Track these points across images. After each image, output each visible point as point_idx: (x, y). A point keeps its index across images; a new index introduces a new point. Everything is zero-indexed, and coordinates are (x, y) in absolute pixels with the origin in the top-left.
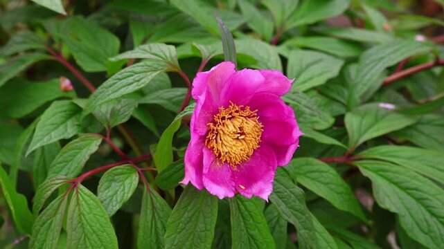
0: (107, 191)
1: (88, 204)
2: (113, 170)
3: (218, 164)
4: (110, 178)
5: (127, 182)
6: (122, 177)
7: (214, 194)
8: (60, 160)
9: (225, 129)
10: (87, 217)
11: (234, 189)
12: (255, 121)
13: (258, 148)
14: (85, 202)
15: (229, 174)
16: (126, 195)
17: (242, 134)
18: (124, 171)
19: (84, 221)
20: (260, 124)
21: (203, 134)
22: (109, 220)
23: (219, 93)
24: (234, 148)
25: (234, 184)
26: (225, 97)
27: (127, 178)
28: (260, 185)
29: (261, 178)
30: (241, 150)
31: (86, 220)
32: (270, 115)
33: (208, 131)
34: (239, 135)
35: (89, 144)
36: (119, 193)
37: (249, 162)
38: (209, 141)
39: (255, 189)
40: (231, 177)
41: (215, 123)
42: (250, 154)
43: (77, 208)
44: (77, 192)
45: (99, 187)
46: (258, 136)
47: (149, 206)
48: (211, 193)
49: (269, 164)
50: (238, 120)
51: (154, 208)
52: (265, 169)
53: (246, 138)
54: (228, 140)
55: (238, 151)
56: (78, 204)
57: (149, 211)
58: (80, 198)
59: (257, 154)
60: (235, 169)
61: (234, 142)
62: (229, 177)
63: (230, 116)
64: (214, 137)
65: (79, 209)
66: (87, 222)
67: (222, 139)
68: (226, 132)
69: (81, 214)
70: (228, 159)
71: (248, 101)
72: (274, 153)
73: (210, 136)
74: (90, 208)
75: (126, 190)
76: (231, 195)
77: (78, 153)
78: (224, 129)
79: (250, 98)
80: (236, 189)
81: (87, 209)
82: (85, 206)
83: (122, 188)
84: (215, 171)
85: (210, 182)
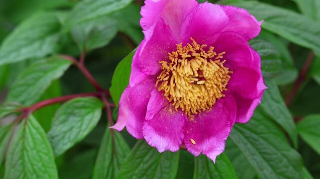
0: (61, 126)
1: (33, 138)
2: (75, 102)
3: (170, 110)
4: (69, 110)
5: (88, 117)
6: (84, 111)
7: (153, 146)
8: (22, 82)
9: (180, 70)
10: (30, 153)
11: (180, 142)
12: (219, 65)
13: (222, 98)
14: (32, 136)
15: (182, 124)
16: (81, 133)
17: (200, 79)
18: (87, 104)
19: (26, 159)
20: (226, 69)
21: (153, 73)
22: (53, 160)
23: (180, 26)
24: (190, 94)
25: (182, 136)
26: (187, 32)
27: (88, 114)
28: (212, 141)
29: (216, 134)
30: (199, 97)
31: (29, 157)
32: (238, 60)
33: (160, 71)
34: (197, 80)
35: (55, 68)
36: (74, 130)
37: (210, 113)
38: (160, 83)
39: (205, 146)
40: (183, 128)
41: (169, 61)
42: (211, 104)
43: (21, 142)
44: (26, 123)
45: (54, 119)
46: (223, 83)
47: (109, 150)
48: (150, 143)
49: (229, 119)
50: (198, 61)
51: (114, 152)
52: (223, 124)
53: (207, 85)
54: (183, 84)
55: (194, 98)
56: (23, 137)
57: (108, 156)
58: (27, 131)
59: (220, 105)
60: (192, 119)
61: (190, 88)
62: (180, 128)
63: (189, 56)
64: (167, 78)
65: (23, 143)
66: (29, 160)
67: (176, 82)
68: (180, 74)
69: (24, 149)
70: (182, 107)
71: (214, 41)
72: (236, 106)
73: (161, 77)
74: (35, 143)
75: (84, 127)
76: (174, 149)
77: (41, 77)
78: (178, 71)
79: (216, 36)
80: (183, 143)
81: (31, 144)
82: (30, 139)
83: (79, 124)
84: (165, 118)
85: (152, 130)
